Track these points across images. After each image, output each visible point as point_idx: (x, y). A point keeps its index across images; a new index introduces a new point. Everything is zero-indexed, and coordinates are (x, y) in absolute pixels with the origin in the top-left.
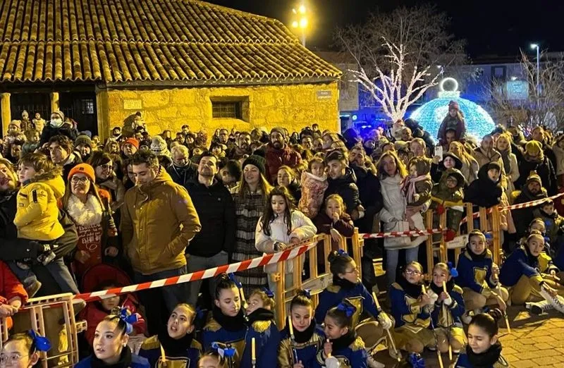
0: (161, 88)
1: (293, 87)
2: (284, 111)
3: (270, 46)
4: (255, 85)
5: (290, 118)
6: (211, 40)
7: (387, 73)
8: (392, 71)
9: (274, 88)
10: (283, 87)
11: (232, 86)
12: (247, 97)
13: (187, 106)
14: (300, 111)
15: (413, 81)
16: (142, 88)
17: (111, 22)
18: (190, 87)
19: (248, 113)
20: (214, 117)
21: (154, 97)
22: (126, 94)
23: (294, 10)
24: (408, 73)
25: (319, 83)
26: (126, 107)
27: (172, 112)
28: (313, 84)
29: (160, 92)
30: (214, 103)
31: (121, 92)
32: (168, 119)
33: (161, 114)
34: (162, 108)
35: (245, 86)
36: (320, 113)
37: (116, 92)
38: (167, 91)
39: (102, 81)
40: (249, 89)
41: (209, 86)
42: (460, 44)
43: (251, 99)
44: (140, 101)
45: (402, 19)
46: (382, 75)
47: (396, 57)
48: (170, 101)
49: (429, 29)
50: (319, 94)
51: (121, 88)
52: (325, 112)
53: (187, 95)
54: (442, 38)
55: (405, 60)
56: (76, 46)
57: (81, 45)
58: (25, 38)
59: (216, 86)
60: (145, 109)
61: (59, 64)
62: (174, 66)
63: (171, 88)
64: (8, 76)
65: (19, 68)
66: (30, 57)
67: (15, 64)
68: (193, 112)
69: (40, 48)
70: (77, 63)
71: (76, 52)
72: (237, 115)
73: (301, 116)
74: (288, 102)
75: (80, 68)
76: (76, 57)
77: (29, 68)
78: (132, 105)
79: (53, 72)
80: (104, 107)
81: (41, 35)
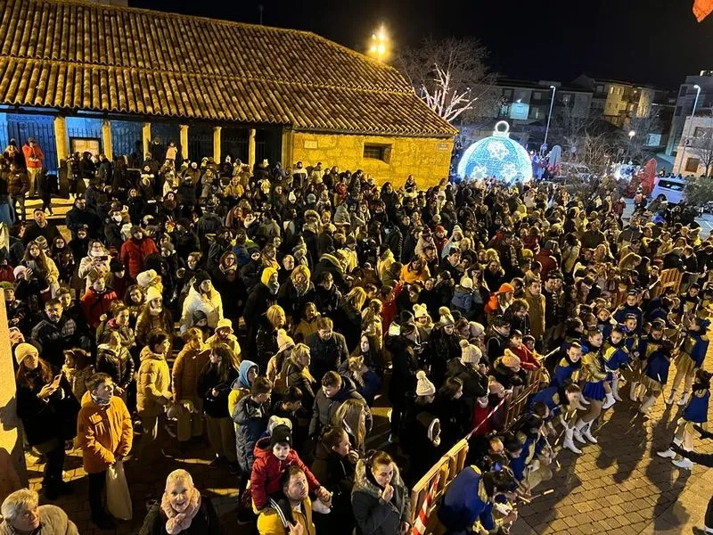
0: (332, 133)
1: (423, 139)
2: (414, 157)
3: (396, 96)
4: (397, 136)
5: (418, 163)
9: (410, 139)
10: (416, 139)
11: (382, 135)
12: (390, 145)
13: (349, 148)
14: (426, 158)
15: (453, 104)
16: (318, 132)
18: (352, 134)
19: (389, 157)
20: (364, 156)
21: (326, 140)
22: (307, 136)
24: (449, 97)
25: (441, 138)
26: (306, 146)
27: (337, 152)
29: (331, 136)
30: (366, 147)
31: (303, 135)
32: (334, 158)
33: (330, 153)
34: (331, 149)
35: (390, 136)
36: (439, 160)
37: (300, 134)
38: (335, 136)
39: (291, 124)
40: (393, 138)
41: (365, 135)
43: (393, 146)
44: (316, 142)
45: (452, 49)
46: (428, 95)
47: (443, 83)
48: (337, 144)
49: (472, 61)
50: (440, 146)
51: (304, 132)
52: (442, 160)
53: (349, 140)
55: (450, 85)
56: (252, 84)
57: (255, 82)
58: (210, 71)
59: (371, 135)
60: (318, 148)
61: (250, 104)
62: (336, 113)
63: (338, 133)
64: (221, 114)
65: (224, 105)
66: (225, 93)
67: (219, 101)
68: (352, 154)
69: (226, 83)
70: (264, 104)
71: (257, 91)
72: (381, 158)
73: (425, 162)
74: (418, 151)
75: (269, 109)
76: (260, 97)
77: (232, 106)
78: (309, 145)
79: (251, 112)
80: (289, 143)
81: (222, 69)
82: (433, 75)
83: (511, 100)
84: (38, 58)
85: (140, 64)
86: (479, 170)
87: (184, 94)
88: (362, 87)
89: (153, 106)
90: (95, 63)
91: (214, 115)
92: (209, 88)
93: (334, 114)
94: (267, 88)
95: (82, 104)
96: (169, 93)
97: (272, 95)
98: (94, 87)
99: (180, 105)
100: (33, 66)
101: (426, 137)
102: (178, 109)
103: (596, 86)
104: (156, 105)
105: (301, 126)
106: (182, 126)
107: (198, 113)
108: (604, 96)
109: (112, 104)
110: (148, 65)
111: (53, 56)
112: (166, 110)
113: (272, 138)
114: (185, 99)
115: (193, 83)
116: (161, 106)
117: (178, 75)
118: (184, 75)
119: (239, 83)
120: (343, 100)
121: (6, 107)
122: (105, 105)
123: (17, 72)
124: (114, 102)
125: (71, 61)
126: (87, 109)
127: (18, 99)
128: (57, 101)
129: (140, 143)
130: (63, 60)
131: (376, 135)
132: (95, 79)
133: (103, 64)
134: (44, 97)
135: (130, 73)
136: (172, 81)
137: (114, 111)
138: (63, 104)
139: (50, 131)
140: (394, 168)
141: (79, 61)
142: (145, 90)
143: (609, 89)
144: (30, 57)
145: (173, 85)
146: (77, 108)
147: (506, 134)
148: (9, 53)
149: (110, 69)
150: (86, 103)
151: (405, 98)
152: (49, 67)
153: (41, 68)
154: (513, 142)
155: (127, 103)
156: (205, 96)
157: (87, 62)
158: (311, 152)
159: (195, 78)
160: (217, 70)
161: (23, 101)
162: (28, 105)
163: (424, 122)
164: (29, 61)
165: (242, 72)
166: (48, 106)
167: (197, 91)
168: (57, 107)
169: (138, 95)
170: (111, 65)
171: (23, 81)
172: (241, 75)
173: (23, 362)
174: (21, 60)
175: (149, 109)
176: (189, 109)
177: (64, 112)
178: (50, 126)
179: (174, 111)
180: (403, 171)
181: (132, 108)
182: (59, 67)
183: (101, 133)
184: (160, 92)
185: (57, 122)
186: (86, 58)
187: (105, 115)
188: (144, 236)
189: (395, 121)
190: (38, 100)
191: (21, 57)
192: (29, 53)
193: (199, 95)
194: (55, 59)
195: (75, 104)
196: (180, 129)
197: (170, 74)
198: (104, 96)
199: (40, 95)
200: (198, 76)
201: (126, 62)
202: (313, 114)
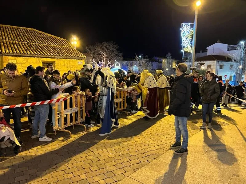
0: (24, 56)
1: (70, 60)
3: (63, 47)
4: (58, 58)
6: (43, 43)
8: (102, 61)
10: (67, 59)
11: (50, 58)
12: (55, 62)
15: (108, 64)
16: (16, 56)
17: (6, 34)
18: (34, 57)
21: (21, 59)
22: (10, 57)
23: (72, 39)
28: (77, 59)
29: (23, 58)
30: (43, 63)
31: (8, 57)
33: (24, 65)
34: (24, 63)
36: (79, 68)
37: (6, 57)
39: (1, 53)
40: (55, 59)
41: (41, 57)
42: (121, 54)
44: (16, 60)
45: (105, 45)
46: (99, 61)
47: (103, 56)
48: (27, 61)
50: (79, 62)
53: (33, 60)
54: (116, 52)
55: (106, 57)
59: (44, 57)
60: (17, 63)
62: (29, 50)
63: (27, 57)
68: (36, 65)
73: (73, 69)
74: (68, 64)
78: (11, 61)
101: (72, 59)
103: (158, 60)
120: (36, 47)
131: (46, 57)
143: (162, 60)
147: (119, 67)
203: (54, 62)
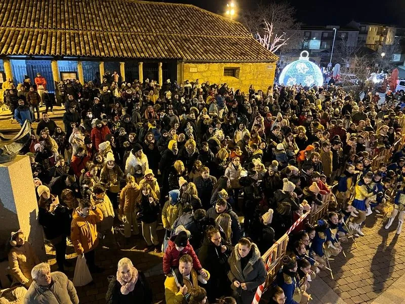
0: (205, 63)
1: (258, 64)
2: (253, 74)
3: (242, 39)
4: (243, 62)
5: (255, 77)
7: (262, 37)
9: (251, 63)
10: (254, 64)
11: (234, 62)
13: (215, 71)
14: (260, 74)
15: (275, 42)
16: (197, 63)
18: (217, 63)
19: (238, 75)
20: (224, 75)
21: (202, 67)
22: (192, 65)
24: (273, 38)
25: (268, 62)
26: (190, 71)
27: (209, 73)
28: (266, 62)
29: (204, 64)
30: (225, 70)
32: (207, 77)
33: (205, 74)
34: (205, 72)
35: (239, 62)
36: (268, 75)
37: (187, 64)
38: (207, 64)
39: (181, 59)
40: (240, 64)
41: (224, 62)
43: (241, 68)
44: (196, 68)
46: (260, 38)
47: (269, 30)
48: (208, 69)
49: (285, 16)
50: (268, 67)
51: (189, 63)
52: (270, 75)
53: (215, 66)
55: (273, 31)
56: (159, 37)
57: (161, 36)
58: (136, 30)
59: (228, 62)
60: (198, 72)
61: (159, 48)
62: (208, 51)
63: (209, 63)
64: (143, 55)
65: (144, 50)
66: (144, 43)
67: (141, 47)
68: (217, 74)
69: (145, 36)
70: (166, 48)
71: (162, 40)
72: (234, 75)
73: (260, 76)
74: (255, 70)
75: (169, 51)
76: (164, 43)
77: (148, 50)
78: (193, 70)
79: (159, 53)
80: (181, 70)
81: (142, 29)
82: (263, 26)
83: (310, 38)
84: (41, 28)
85: (96, 28)
86: (291, 80)
87: (121, 44)
88: (222, 35)
89: (104, 52)
90: (72, 29)
91: (138, 55)
92: (135, 40)
93: (206, 51)
94: (167, 38)
95: (66, 53)
96: (113, 44)
97: (170, 43)
98: (72, 43)
99: (119, 51)
100: (38, 33)
101: (260, 62)
102: (118, 53)
103: (360, 27)
104: (106, 52)
105: (188, 59)
106: (121, 63)
107: (129, 54)
108: (366, 33)
109: (82, 52)
110: (101, 29)
111: (49, 27)
112: (112, 54)
113: (171, 67)
114: (122, 47)
115: (126, 38)
116: (109, 52)
117: (117, 33)
118: (121, 33)
119: (152, 37)
120: (211, 43)
121: (25, 56)
122: (78, 53)
123: (30, 37)
124: (83, 51)
125: (59, 29)
126: (68, 56)
127: (31, 51)
128: (52, 52)
129: (98, 73)
130: (54, 29)
131: (230, 62)
132: (72, 38)
133: (76, 30)
134: (45, 50)
135: (91, 34)
136: (115, 37)
137: (84, 56)
138: (55, 54)
139: (49, 69)
140: (242, 81)
141: (63, 29)
142: (100, 43)
143: (369, 28)
144: (36, 28)
145: (115, 40)
146: (63, 56)
147: (307, 58)
148: (25, 26)
149: (80, 32)
150: (68, 52)
151: (247, 40)
152: (47, 33)
153: (42, 34)
154: (311, 63)
155: (90, 51)
156: (133, 45)
157: (68, 29)
158: (194, 74)
159: (127, 35)
160: (139, 30)
161: (34, 53)
162: (36, 55)
163: (258, 53)
164: (36, 30)
165: (153, 30)
166: (47, 55)
167: (129, 42)
168: (52, 55)
169: (96, 46)
170: (81, 30)
171: (33, 42)
172: (152, 32)
173: (42, 196)
174: (32, 29)
175: (103, 54)
176: (124, 52)
177: (56, 58)
178: (49, 66)
179: (116, 54)
180: (247, 83)
181: (93, 54)
182: (52, 33)
183: (77, 69)
184: (108, 44)
185: (53, 64)
186: (67, 27)
187: (79, 59)
188: (103, 125)
189: (242, 54)
190: (42, 52)
191: (31, 28)
192: (35, 25)
193: (129, 45)
194: (50, 29)
195: (62, 53)
196: (120, 64)
197: (113, 33)
198: (77, 48)
199: (43, 49)
200: (129, 34)
201: (89, 28)
202: (194, 52)
203: (238, 68)
